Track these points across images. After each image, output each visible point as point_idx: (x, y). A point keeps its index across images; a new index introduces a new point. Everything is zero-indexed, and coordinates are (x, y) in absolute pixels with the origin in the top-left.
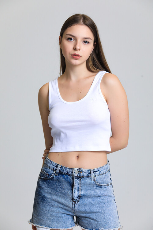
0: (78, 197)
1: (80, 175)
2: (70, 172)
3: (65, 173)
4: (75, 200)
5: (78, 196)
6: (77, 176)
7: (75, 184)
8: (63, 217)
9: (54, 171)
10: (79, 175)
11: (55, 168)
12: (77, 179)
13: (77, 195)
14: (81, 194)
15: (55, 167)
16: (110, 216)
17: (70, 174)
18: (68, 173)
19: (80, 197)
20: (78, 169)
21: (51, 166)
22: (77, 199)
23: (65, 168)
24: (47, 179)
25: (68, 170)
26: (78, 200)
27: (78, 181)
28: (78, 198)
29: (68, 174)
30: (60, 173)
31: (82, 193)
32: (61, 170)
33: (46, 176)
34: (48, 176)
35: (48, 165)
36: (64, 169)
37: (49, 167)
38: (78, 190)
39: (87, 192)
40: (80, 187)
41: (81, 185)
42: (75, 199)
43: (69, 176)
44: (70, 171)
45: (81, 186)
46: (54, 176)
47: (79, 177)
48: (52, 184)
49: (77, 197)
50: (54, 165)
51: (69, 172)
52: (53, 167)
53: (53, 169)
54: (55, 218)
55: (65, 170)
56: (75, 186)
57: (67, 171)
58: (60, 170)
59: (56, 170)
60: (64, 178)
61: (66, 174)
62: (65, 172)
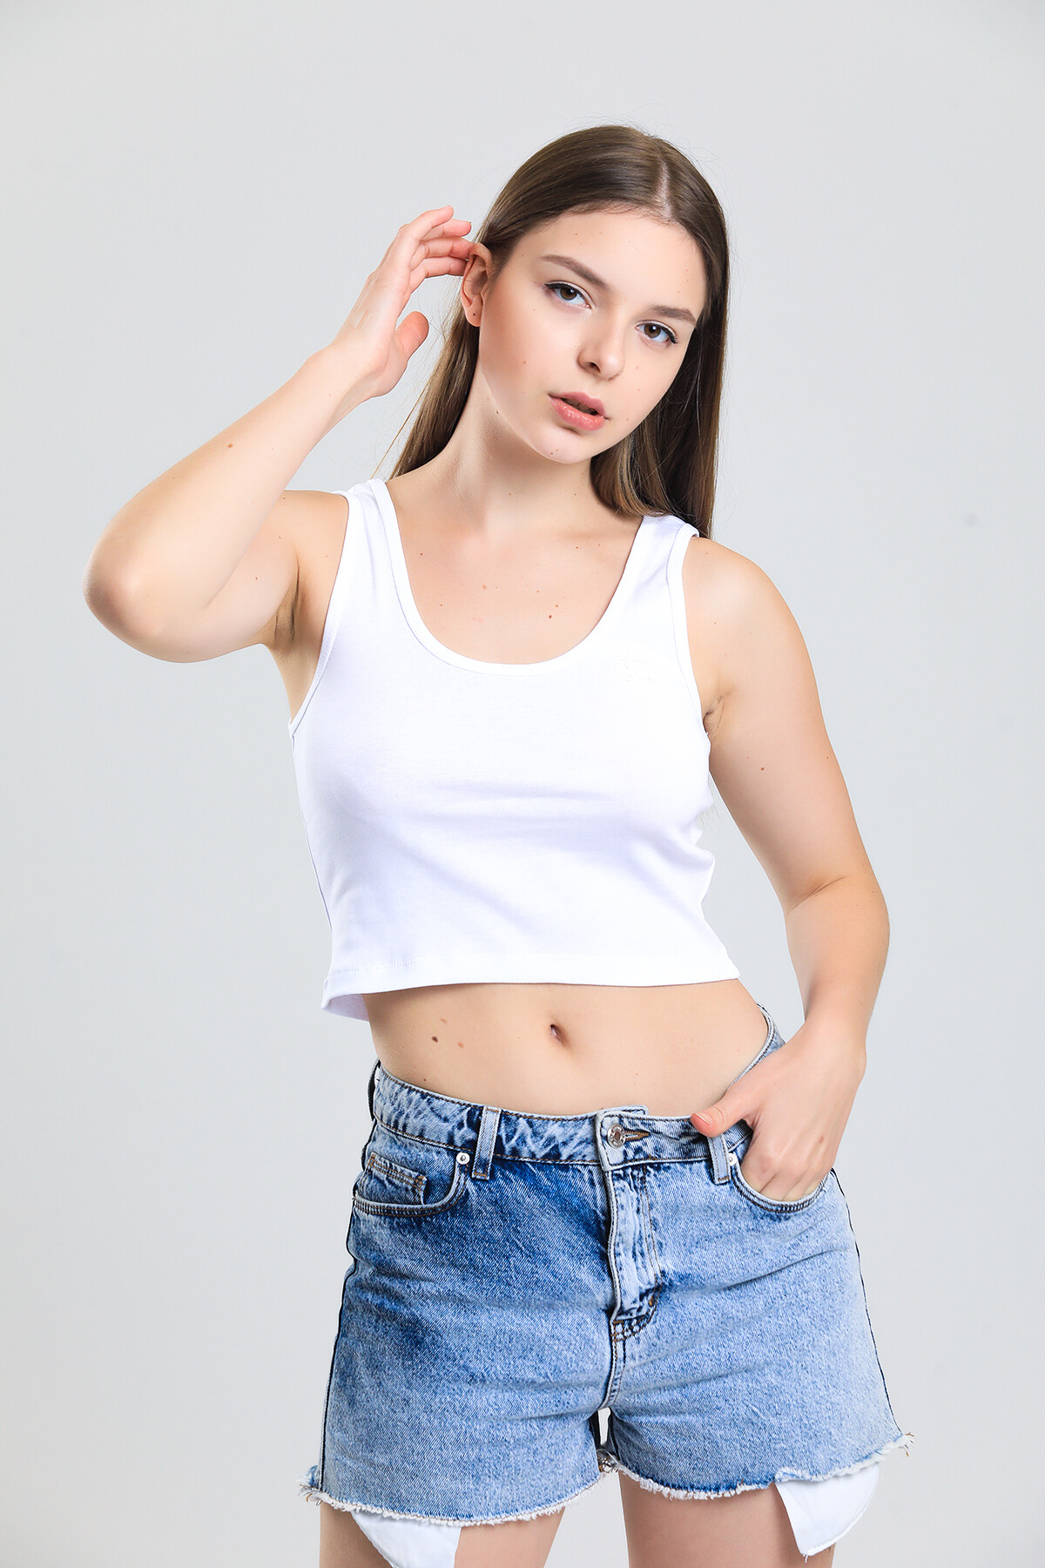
0: (648, 1292)
1: (638, 1150)
2: (573, 1144)
3: (533, 1155)
4: (628, 1312)
5: (645, 1287)
6: (626, 1161)
7: (622, 1213)
8: (533, 1439)
9: (454, 1154)
10: (631, 1154)
11: (458, 1135)
12: (624, 1177)
13: (640, 1278)
14: (663, 1273)
15: (460, 1125)
16: (832, 1390)
17: (570, 1157)
18: (555, 1154)
19: (659, 1291)
20: (620, 1117)
21: (433, 1123)
22: (640, 1309)
23: (531, 1124)
24: (423, 1211)
25: (554, 1130)
26: (643, 1312)
27: (634, 1194)
28: (645, 1301)
29: (559, 1155)
30: (506, 1161)
31: (669, 1263)
32: (509, 1138)
33: (410, 1197)
34: (427, 1193)
35: (412, 1122)
36: (529, 1131)
37: (421, 1135)
38: (638, 1248)
39: (695, 1257)
40: (648, 1230)
41: (654, 1214)
42: (627, 1306)
43: (565, 1168)
44: (571, 1138)
45: (654, 1223)
46: (471, 1187)
47: (634, 1167)
48: (463, 1237)
49: (642, 1297)
50: (447, 1113)
51: (565, 1143)
52: (448, 1127)
53: (451, 1140)
54: (485, 1454)
55: (535, 1134)
56: (621, 1228)
57: (551, 1139)
58: (499, 1138)
59: (470, 1146)
60: (536, 1187)
61: (546, 1156)
62: (535, 1147)
